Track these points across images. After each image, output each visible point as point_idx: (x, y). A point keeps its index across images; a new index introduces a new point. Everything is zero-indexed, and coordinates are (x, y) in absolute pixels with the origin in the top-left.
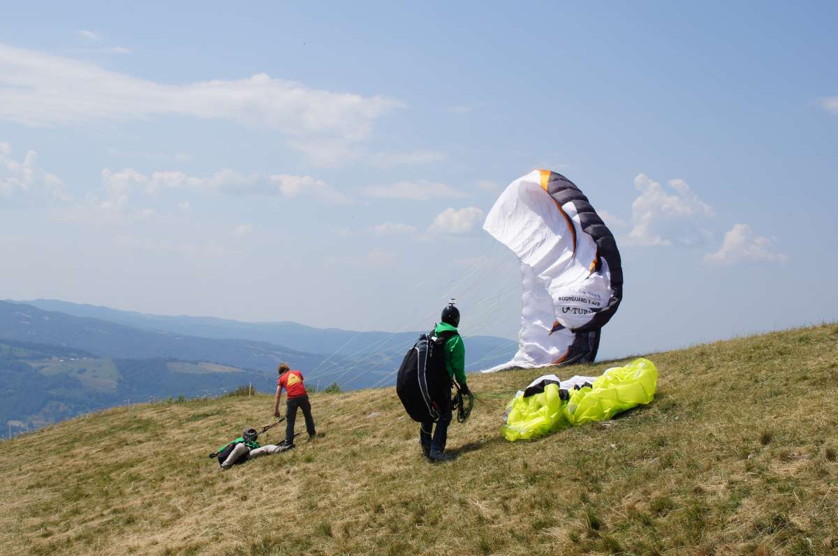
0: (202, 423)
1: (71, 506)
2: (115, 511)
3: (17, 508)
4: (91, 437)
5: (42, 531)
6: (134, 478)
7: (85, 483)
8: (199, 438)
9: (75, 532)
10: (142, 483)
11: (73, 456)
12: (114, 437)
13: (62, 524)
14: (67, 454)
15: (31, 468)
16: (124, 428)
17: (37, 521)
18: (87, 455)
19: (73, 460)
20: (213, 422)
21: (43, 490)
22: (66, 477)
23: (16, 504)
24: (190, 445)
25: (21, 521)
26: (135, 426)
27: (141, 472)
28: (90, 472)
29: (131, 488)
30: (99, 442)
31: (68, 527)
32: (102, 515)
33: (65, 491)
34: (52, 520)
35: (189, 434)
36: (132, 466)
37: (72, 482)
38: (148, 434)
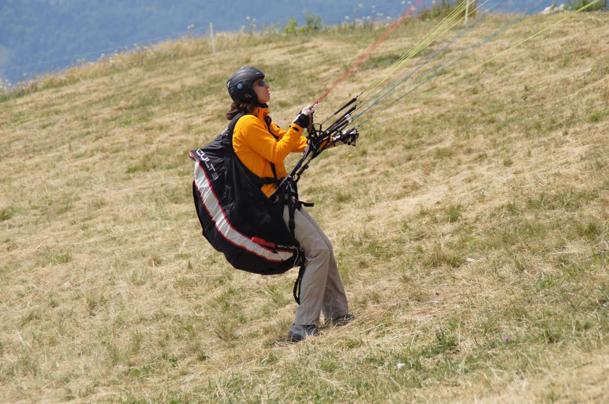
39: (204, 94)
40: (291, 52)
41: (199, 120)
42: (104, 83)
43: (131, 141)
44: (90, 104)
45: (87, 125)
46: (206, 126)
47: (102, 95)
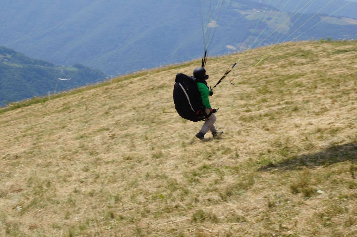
0: (343, 56)
1: (261, 97)
2: (287, 103)
3: (232, 94)
4: (274, 58)
5: (245, 109)
6: (299, 85)
7: (270, 85)
8: (340, 65)
9: (264, 112)
10: (303, 88)
11: (263, 68)
12: (287, 60)
13: (257, 106)
14: (259, 67)
15: (240, 72)
16: (293, 55)
17: (243, 102)
18: (271, 69)
19: (263, 71)
20: (350, 55)
21: (246, 86)
22: (259, 80)
23: (232, 92)
24: (334, 68)
25: (234, 102)
26: (300, 54)
27: (303, 82)
28: (272, 78)
29: (296, 91)
30: (278, 62)
31: (260, 108)
32: (279, 104)
33: (259, 88)
34: (251, 103)
35: (334, 62)
36: (297, 78)
37: (263, 83)
38: (308, 60)
39: (282, 58)
40: (314, 47)
41: (275, 67)
42: (258, 53)
43: (252, 72)
44: (250, 59)
45: (245, 65)
46: (276, 69)
47: (255, 56)
